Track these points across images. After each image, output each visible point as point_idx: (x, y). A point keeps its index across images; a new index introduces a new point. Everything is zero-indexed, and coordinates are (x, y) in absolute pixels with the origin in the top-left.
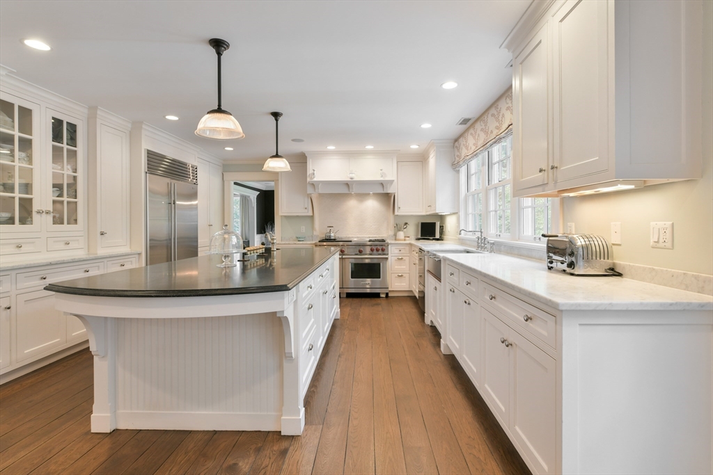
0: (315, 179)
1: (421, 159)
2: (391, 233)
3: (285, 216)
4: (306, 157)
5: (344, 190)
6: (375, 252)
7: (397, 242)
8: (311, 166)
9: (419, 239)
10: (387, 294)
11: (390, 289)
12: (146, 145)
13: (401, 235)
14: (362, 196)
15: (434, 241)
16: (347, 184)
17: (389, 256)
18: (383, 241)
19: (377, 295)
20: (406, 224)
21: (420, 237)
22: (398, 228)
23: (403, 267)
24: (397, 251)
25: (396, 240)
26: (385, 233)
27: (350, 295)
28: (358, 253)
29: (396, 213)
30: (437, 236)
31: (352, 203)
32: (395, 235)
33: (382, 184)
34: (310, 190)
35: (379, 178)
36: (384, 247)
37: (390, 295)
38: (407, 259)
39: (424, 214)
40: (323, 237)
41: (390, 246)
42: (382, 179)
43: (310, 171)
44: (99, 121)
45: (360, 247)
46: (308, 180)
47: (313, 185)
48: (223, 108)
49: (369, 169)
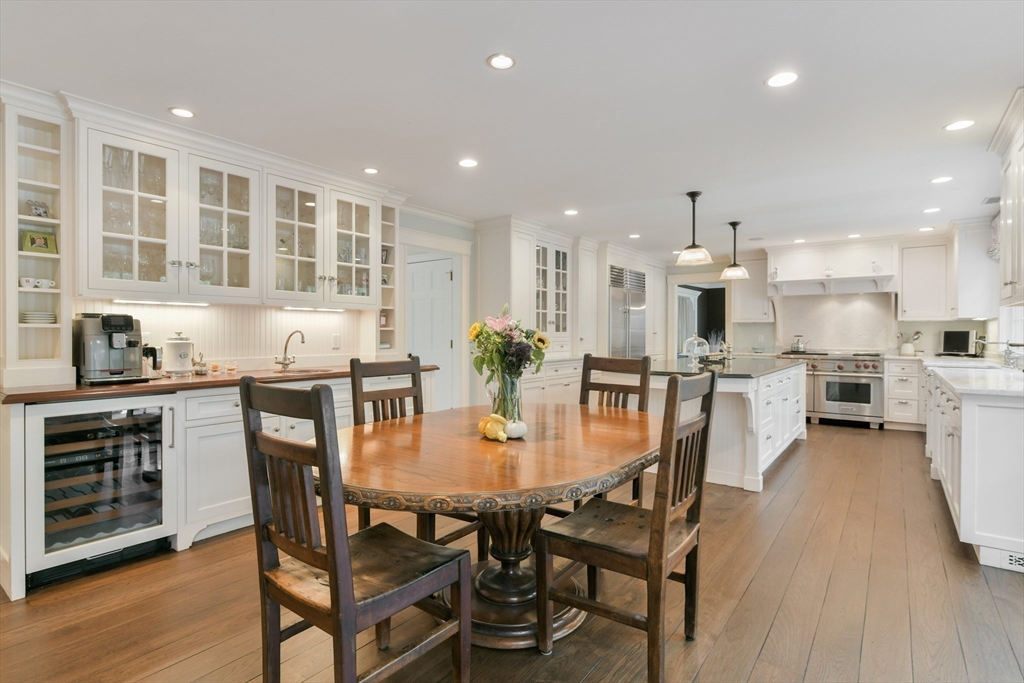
0: (778, 279)
1: (944, 242)
2: (893, 345)
3: (739, 324)
4: (766, 254)
5: (819, 291)
6: (862, 368)
7: (901, 358)
8: (773, 264)
9: (940, 355)
10: (881, 426)
11: (885, 419)
12: (611, 261)
13: (909, 348)
14: (846, 297)
15: (965, 358)
16: (822, 284)
17: (886, 377)
18: (877, 355)
19: (866, 425)
20: (918, 333)
21: (942, 351)
22: (903, 338)
23: (910, 391)
24: (898, 369)
25: (900, 355)
26: (883, 345)
27: (823, 422)
28: (837, 369)
29: (900, 318)
30: (972, 351)
31: (831, 307)
32: (899, 348)
33: (874, 281)
34: (771, 292)
35: (870, 274)
36: (877, 364)
37: (886, 427)
38: (915, 381)
39: (948, 319)
40: (789, 348)
41: (886, 363)
42: (874, 274)
43: (771, 270)
44: (580, 247)
45: (841, 363)
46: (769, 280)
47: (775, 286)
48: (697, 243)
49: (854, 262)
